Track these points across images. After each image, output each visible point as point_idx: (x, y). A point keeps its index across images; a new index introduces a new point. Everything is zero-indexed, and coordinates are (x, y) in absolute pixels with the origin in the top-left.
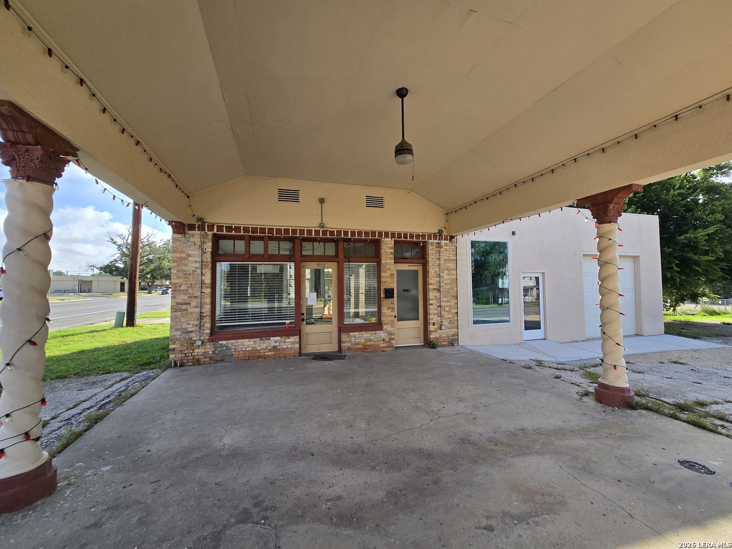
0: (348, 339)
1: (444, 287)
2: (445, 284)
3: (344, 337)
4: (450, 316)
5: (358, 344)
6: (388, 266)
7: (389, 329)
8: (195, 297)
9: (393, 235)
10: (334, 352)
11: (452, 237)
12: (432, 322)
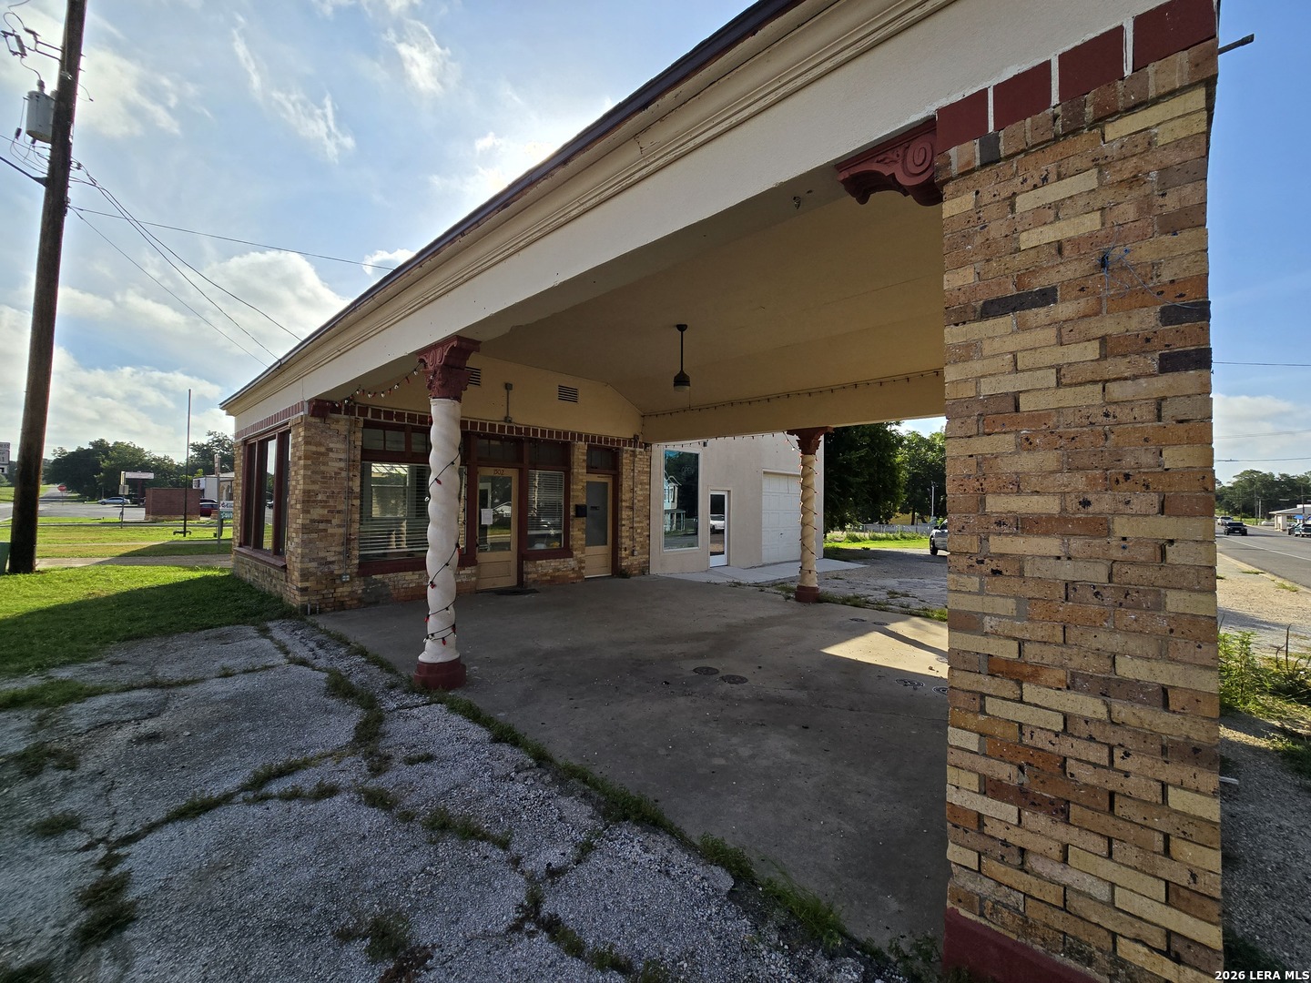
0: (534, 569)
1: (638, 505)
2: (639, 501)
3: (529, 567)
4: (641, 539)
5: (546, 575)
6: (580, 477)
7: (579, 556)
8: (339, 512)
9: (587, 437)
10: (514, 587)
11: (647, 445)
12: (624, 546)
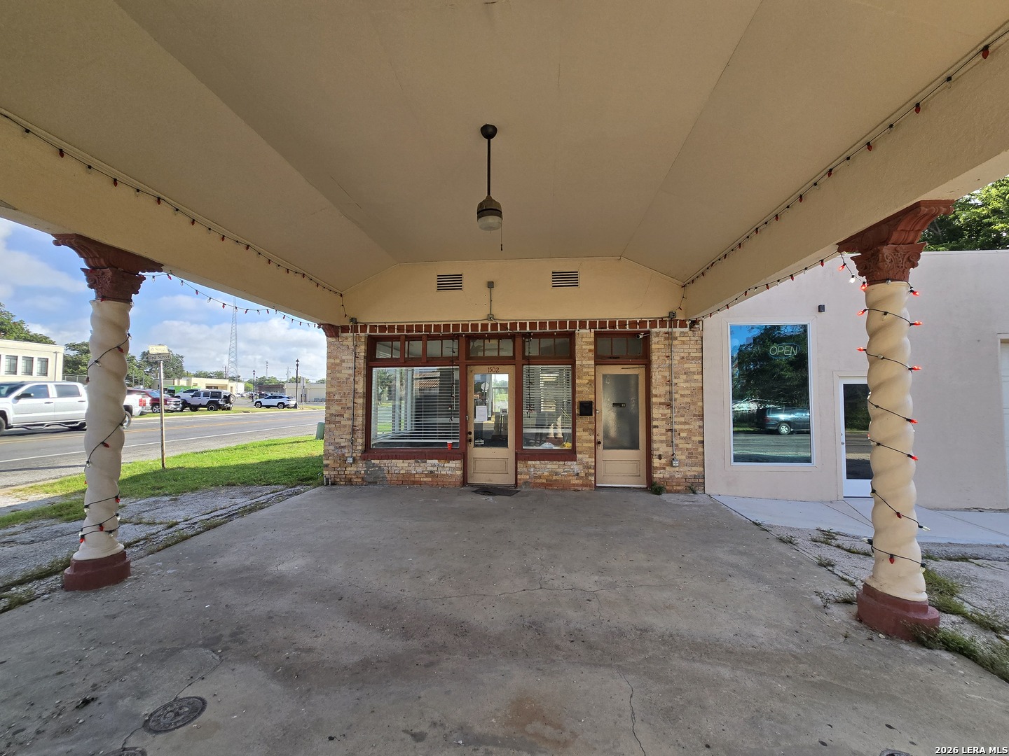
0: (525, 470)
1: (679, 400)
3: (522, 466)
5: (540, 477)
6: (585, 370)
7: (585, 460)
8: (348, 408)
10: (510, 486)
11: (694, 323)
